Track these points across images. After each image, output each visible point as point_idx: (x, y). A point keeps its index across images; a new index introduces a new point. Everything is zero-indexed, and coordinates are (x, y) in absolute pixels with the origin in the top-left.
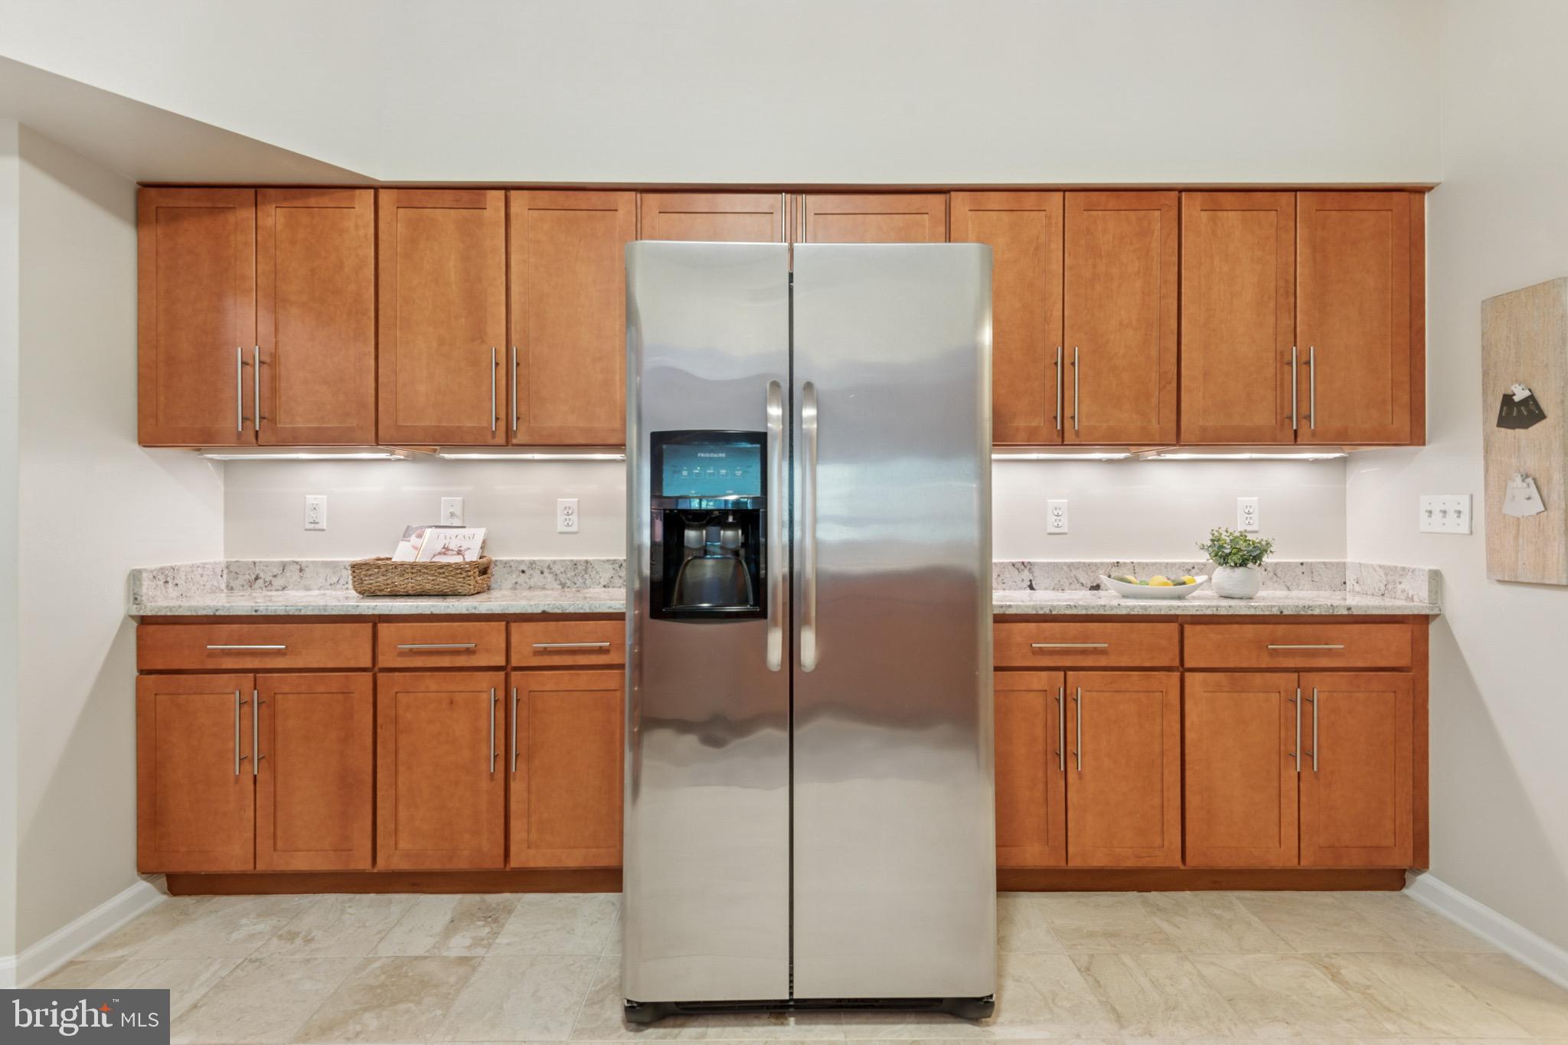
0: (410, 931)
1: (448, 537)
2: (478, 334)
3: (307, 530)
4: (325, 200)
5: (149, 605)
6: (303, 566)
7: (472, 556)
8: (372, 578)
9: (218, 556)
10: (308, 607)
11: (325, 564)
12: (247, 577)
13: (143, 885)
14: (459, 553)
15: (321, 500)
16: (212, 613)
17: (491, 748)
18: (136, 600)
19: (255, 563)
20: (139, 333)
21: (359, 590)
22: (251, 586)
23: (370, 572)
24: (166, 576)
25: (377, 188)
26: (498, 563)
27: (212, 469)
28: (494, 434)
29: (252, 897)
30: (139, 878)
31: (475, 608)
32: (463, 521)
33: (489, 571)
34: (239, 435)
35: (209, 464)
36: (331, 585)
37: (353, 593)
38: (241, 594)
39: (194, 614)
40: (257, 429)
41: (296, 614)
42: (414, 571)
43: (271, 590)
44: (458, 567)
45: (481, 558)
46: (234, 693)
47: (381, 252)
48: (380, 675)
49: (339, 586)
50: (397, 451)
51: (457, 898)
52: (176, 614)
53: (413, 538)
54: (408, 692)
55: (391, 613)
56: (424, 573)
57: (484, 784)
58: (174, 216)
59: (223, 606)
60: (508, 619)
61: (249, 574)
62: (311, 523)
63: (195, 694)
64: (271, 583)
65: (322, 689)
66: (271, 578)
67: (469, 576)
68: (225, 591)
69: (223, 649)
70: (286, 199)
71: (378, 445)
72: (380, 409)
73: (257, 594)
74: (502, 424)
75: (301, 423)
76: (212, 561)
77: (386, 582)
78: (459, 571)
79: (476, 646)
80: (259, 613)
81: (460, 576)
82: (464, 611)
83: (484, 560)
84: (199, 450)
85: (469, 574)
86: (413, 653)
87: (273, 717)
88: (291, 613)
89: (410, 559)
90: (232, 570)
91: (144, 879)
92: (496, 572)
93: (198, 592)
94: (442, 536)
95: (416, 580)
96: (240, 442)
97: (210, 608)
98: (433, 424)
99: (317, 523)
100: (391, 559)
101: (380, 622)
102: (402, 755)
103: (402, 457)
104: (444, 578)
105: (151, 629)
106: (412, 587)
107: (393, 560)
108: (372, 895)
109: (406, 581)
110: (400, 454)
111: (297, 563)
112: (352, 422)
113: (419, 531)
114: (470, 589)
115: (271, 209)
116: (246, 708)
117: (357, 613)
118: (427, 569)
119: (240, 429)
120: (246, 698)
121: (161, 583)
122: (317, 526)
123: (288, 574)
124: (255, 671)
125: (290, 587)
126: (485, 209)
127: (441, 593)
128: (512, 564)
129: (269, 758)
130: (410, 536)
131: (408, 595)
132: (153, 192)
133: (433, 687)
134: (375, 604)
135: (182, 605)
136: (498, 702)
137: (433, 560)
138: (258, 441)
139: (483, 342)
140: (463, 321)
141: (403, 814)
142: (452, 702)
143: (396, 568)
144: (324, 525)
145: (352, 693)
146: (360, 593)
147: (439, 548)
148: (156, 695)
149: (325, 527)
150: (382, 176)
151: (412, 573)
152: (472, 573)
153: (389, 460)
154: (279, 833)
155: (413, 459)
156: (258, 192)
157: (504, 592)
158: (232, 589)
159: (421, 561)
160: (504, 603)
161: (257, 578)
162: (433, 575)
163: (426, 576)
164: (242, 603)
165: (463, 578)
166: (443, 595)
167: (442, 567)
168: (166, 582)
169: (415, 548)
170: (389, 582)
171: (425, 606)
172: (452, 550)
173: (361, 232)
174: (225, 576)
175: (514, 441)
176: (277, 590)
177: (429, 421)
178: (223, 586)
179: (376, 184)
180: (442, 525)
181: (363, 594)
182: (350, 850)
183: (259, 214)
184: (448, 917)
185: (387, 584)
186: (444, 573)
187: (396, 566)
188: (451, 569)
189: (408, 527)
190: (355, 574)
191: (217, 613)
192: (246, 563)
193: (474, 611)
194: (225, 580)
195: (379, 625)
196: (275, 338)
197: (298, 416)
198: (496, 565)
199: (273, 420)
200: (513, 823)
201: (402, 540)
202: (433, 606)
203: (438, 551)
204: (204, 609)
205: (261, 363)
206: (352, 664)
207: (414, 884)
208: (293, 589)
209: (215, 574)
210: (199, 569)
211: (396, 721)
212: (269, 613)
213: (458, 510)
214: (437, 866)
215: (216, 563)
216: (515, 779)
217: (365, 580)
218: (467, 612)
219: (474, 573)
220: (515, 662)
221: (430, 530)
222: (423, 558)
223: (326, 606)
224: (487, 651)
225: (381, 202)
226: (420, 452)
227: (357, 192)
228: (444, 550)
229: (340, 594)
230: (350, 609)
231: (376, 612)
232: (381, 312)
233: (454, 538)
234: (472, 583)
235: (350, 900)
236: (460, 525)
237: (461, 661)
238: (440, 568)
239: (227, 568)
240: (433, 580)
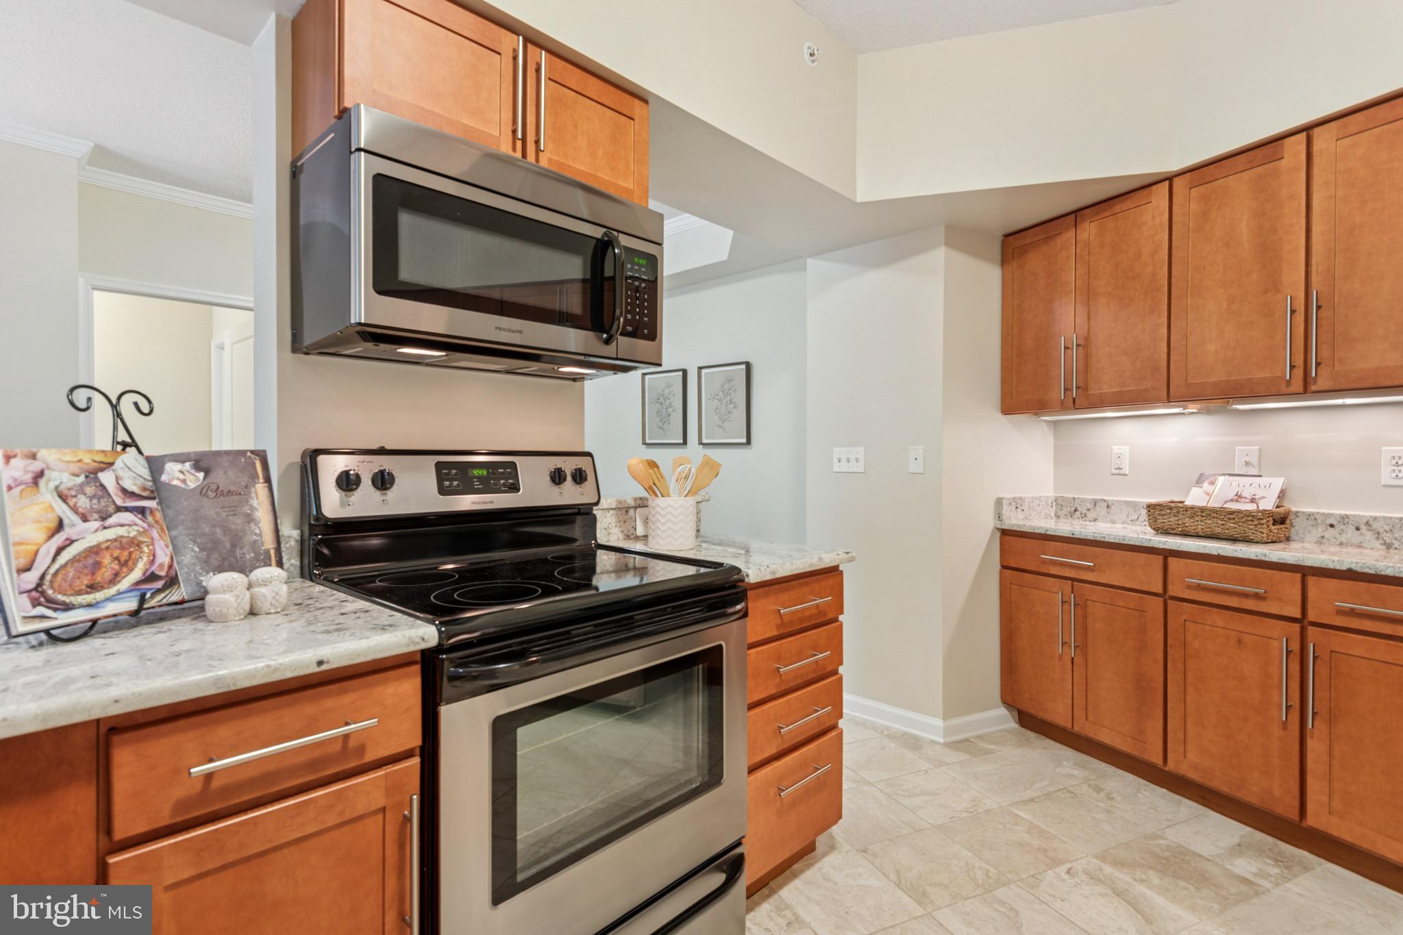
0: (1197, 833)
1: (1241, 485)
2: (1273, 284)
3: (1113, 474)
4: (1128, 203)
5: (1006, 522)
6: (1110, 503)
7: (1268, 504)
8: (1164, 517)
9: (1050, 493)
10: (1110, 535)
11: (1127, 503)
12: (1069, 508)
13: (1003, 711)
14: (1253, 501)
15: (1125, 450)
16: (1044, 533)
17: (1281, 697)
18: (999, 517)
19: (1074, 499)
20: (1002, 337)
21: (1153, 527)
22: (1071, 516)
23: (1163, 513)
24: (1017, 503)
25: (1170, 178)
26: (1299, 514)
27: (1045, 426)
28: (1289, 383)
29: (1072, 750)
30: (1001, 705)
31: (1265, 555)
32: (1260, 471)
33: (1288, 522)
34: (1062, 402)
35: (1044, 424)
36: (1132, 521)
37: (1149, 529)
38: (1065, 521)
39: (1032, 531)
40: (1074, 396)
41: (1101, 540)
42: (1204, 514)
43: (1086, 521)
44: (1248, 514)
45: (1277, 507)
46: (1058, 593)
47: (1174, 233)
48: (1170, 602)
49: (1138, 523)
50: (1190, 406)
51: (1248, 829)
52: (1022, 530)
53: (1206, 485)
54: (1196, 622)
55: (1180, 549)
56: (1214, 517)
57: (1276, 730)
58: (1023, 251)
59: (1051, 528)
60: (1305, 572)
61: (1070, 507)
62: (1116, 469)
63: (1034, 588)
64: (1085, 515)
65: (1121, 603)
66: (1086, 511)
67: (1262, 524)
68: (1054, 518)
69: (1051, 559)
70: (1097, 214)
71: (1170, 402)
72: (1172, 370)
73: (1076, 522)
74: (1299, 372)
75: (1106, 390)
76: (1045, 495)
77: (1177, 522)
78: (1250, 518)
79: (1265, 592)
80: (1075, 536)
81: (1251, 523)
82: (1253, 557)
83: (1281, 510)
84: (1037, 414)
85: (1262, 522)
86: (1199, 588)
87: (1085, 617)
88: (1098, 539)
89: (1201, 503)
90: (1059, 502)
91: (1006, 708)
92: (1299, 525)
93: (1037, 517)
94: (1235, 484)
95: (1206, 523)
96: (1064, 407)
97: (1043, 528)
98: (1222, 379)
99: (1121, 469)
100: (1184, 502)
101: (1170, 556)
102: (1190, 677)
103: (1195, 411)
104: (1234, 523)
105: (1007, 538)
106: (1202, 529)
107: (1185, 504)
108: (1165, 790)
109: (1196, 523)
110: (1193, 408)
111: (1105, 501)
112: (1147, 384)
113: (1212, 479)
114: (1263, 537)
115: (1086, 225)
116: (1066, 606)
117: (1150, 546)
118: (1217, 514)
119: (1063, 398)
120: (1066, 599)
121: (1014, 507)
122: (1121, 472)
123: (1098, 509)
124: (1073, 580)
125: (1099, 520)
126: (1283, 158)
127: (1232, 538)
128: (1317, 516)
129: (1082, 647)
130: (1202, 482)
131: (1198, 536)
132: (1011, 238)
133: (1220, 623)
134: (1165, 540)
135: (1027, 524)
136: (1292, 654)
137: (1224, 506)
138: (1075, 406)
139: (1278, 291)
140: (1255, 276)
141: (1191, 730)
142: (1240, 641)
143: (1186, 510)
144: (1126, 471)
145: (1146, 612)
146: (1154, 529)
147: (1232, 495)
148: (1011, 584)
149: (1127, 473)
150: (1175, 166)
151: (1202, 516)
152: (1265, 521)
153: (1183, 414)
154: (1090, 707)
155: (1208, 412)
156: (1076, 215)
157: (1306, 545)
158: (1058, 517)
159: (1212, 506)
160: (1300, 554)
161: (1076, 510)
162: (1223, 520)
163: (1216, 520)
164: (1064, 528)
165: (1255, 525)
166: (1234, 540)
167: (1232, 513)
168: (1017, 508)
169: (1207, 494)
170: (1180, 522)
171: (1212, 547)
172: (1245, 498)
173: (1157, 221)
174: (1054, 507)
175: (1314, 388)
176: (1090, 521)
177: (1219, 376)
178: (1053, 515)
179: (1168, 175)
180: (1236, 473)
181: (1157, 531)
182: (1145, 743)
183: (1077, 232)
184: (1236, 840)
185: (1179, 524)
186: (1234, 519)
187: (1187, 509)
188: (1242, 516)
189: (1201, 474)
190: (1150, 513)
191: (1047, 533)
192: (1068, 498)
193: (1263, 558)
194: (1054, 510)
195: (1169, 558)
196: (1088, 324)
197: (1105, 385)
198: (1297, 516)
199: (1086, 389)
200: (1310, 780)
201: (1195, 486)
202: (1220, 548)
203: (1230, 498)
204: (1039, 529)
205: (1078, 345)
206: (1145, 588)
207: (1203, 798)
208: (1102, 521)
209: (1047, 505)
210: (1037, 500)
211: (1185, 645)
212: (1082, 537)
213: (1254, 459)
214: (1225, 789)
215: (1048, 497)
216: (1312, 737)
217: (1159, 519)
218: (1255, 558)
219: (1268, 521)
220: (1312, 616)
221: (1223, 477)
222: (1214, 504)
223: (1124, 536)
224: (1279, 599)
225: (1175, 189)
226: (1212, 405)
227: (1154, 187)
228: (1236, 497)
229: (1139, 529)
230: (1144, 541)
231: (1166, 547)
232: (1173, 286)
233: (1248, 487)
234: (1265, 531)
235: (1145, 785)
236: (1256, 474)
237: (1250, 604)
238: (1230, 514)
239: (1056, 501)
240: (1223, 525)
